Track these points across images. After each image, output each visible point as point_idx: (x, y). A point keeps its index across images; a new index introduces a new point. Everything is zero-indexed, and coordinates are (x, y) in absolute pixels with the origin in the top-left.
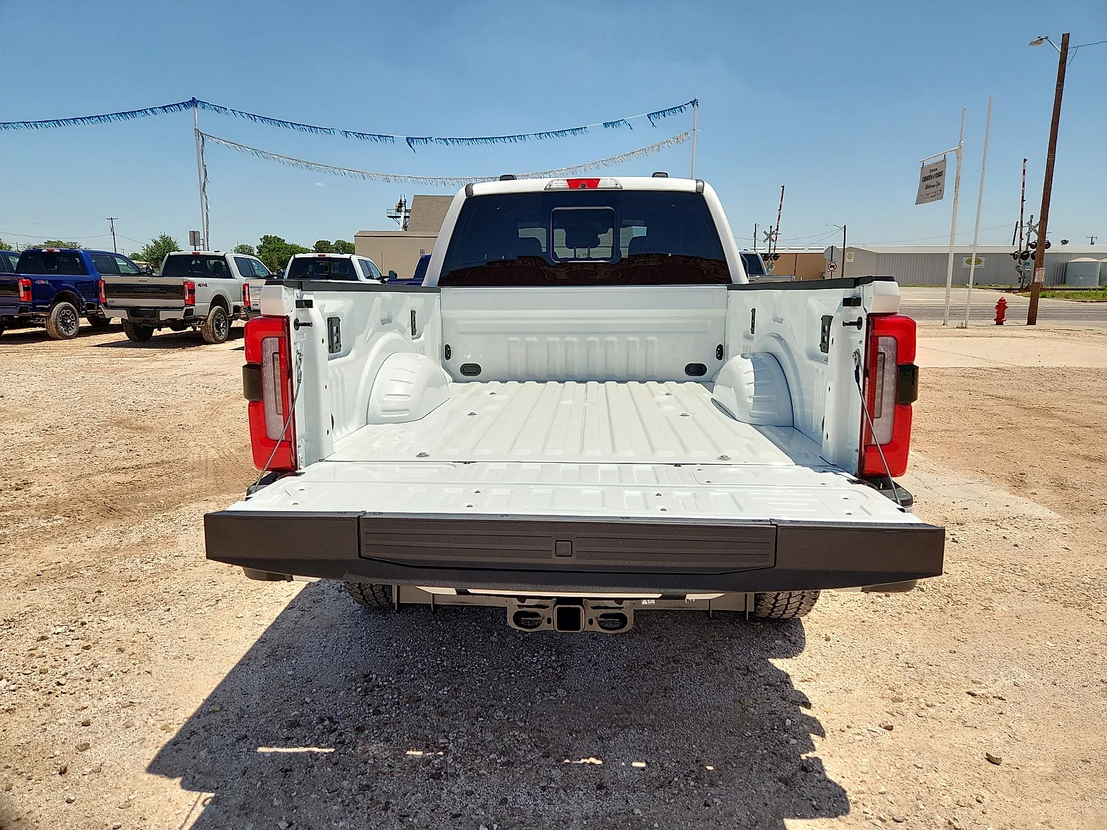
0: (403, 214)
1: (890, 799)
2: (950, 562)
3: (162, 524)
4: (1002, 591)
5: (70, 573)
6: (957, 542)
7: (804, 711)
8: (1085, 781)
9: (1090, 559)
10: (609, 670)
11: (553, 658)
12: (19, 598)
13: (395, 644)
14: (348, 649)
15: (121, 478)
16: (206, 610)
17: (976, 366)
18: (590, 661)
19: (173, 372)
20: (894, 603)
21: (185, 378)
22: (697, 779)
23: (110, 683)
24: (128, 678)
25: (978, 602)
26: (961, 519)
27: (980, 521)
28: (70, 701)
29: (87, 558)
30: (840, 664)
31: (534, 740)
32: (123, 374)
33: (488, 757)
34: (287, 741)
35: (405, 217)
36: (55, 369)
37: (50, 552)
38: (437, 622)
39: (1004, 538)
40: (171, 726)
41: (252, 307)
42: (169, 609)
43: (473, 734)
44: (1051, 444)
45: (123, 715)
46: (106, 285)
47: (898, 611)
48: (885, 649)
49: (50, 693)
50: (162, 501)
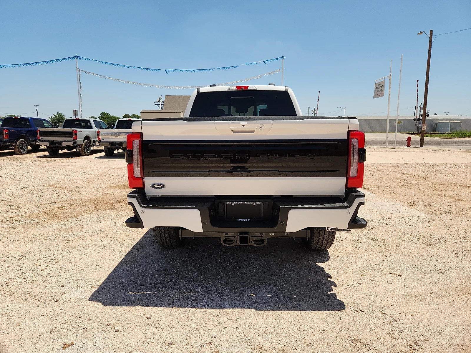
0: (161, 103)
1: (360, 305)
2: (385, 231)
3: (77, 222)
4: (404, 240)
5: (45, 238)
6: (388, 225)
7: (329, 279)
8: (430, 300)
9: (438, 230)
10: (256, 267)
11: (235, 264)
12: (26, 247)
13: (175, 260)
14: (157, 262)
15: (57, 205)
16: (100, 250)
17: (398, 163)
18: (249, 265)
19: (69, 167)
20: (363, 245)
21: (75, 169)
22: (290, 300)
23: (69, 273)
24: (75, 272)
25: (395, 244)
26: (390, 217)
27: (397, 218)
28: (55, 279)
29: (50, 233)
30: (342, 264)
31: (230, 289)
32: (49, 168)
33: (214, 294)
34: (139, 290)
35: (162, 104)
36: (20, 166)
37: (35, 231)
38: (190, 253)
39: (406, 223)
40: (94, 286)
41: (102, 141)
42: (86, 249)
43: (207, 287)
44: (426, 191)
45: (76, 283)
46: (40, 132)
47: (364, 247)
48: (359, 260)
49: (46, 277)
50: (75, 214)
